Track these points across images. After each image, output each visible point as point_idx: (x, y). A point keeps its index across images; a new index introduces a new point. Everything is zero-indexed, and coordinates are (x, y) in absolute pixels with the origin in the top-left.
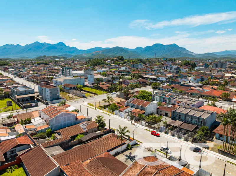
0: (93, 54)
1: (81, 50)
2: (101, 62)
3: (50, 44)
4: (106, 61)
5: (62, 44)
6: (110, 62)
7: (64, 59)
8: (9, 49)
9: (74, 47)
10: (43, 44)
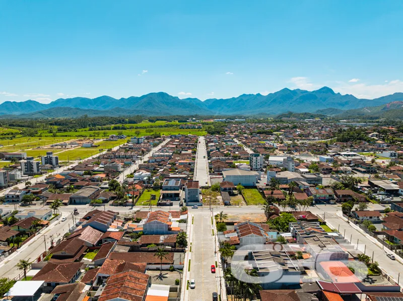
0: (384, 108)
1: (362, 100)
2: (358, 136)
3: (306, 92)
4: (370, 133)
5: (327, 91)
6: (377, 136)
7: (321, 119)
8: (246, 101)
9: (349, 94)
10: (295, 92)
